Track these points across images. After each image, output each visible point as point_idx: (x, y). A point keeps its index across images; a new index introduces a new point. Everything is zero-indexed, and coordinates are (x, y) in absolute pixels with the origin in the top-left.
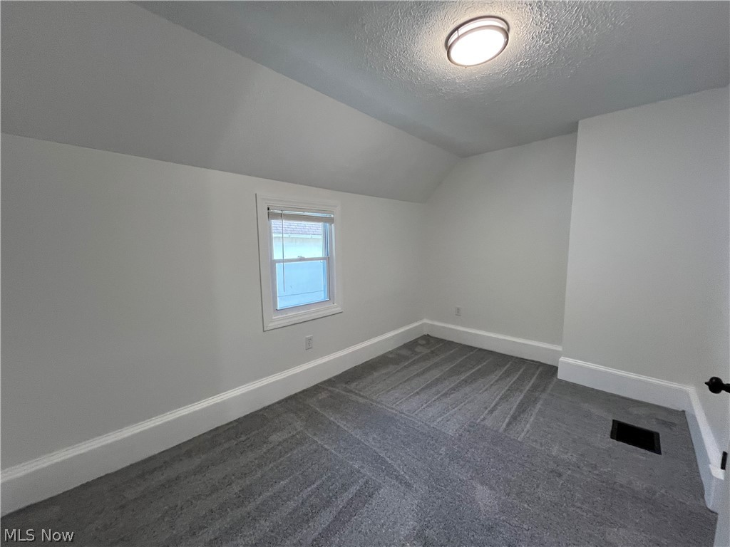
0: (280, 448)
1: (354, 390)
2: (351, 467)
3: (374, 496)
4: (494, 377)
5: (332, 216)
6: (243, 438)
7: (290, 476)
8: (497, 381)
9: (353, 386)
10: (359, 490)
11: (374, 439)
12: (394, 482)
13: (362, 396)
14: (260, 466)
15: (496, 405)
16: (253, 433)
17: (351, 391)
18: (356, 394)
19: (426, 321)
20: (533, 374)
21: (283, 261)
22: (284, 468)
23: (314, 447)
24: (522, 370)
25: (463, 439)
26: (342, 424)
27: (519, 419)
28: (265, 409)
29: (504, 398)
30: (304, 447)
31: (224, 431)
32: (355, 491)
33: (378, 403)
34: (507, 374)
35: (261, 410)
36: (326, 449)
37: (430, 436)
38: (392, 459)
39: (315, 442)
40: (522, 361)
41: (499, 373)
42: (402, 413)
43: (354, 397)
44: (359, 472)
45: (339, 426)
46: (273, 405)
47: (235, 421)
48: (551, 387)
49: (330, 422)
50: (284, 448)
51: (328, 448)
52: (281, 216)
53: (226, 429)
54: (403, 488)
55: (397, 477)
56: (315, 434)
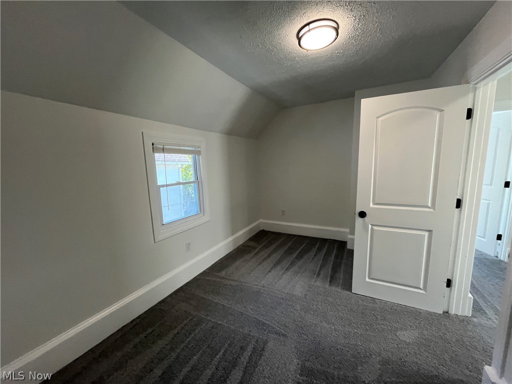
0: (184, 331)
1: (225, 277)
2: (242, 333)
3: (265, 349)
4: (312, 253)
5: (200, 149)
6: (150, 330)
7: (199, 351)
8: (315, 255)
9: (223, 273)
10: (254, 348)
11: (251, 309)
12: (275, 336)
13: (233, 280)
14: (172, 349)
15: (319, 271)
16: (158, 324)
17: (223, 278)
18: (228, 279)
19: (261, 221)
20: (334, 248)
21: (167, 186)
22: (193, 346)
23: (210, 325)
24: (326, 246)
25: (307, 297)
26: (225, 303)
27: (334, 277)
28: (160, 303)
29: (322, 266)
30: (202, 327)
31: (131, 329)
32: (251, 349)
33: (246, 283)
34: (319, 250)
35: (156, 305)
36: (219, 324)
37: (287, 299)
38: (268, 321)
39: (209, 321)
40: (324, 241)
41: (315, 250)
42: (264, 287)
43: (227, 282)
44: (249, 335)
45: (223, 305)
46: (166, 298)
47: (138, 318)
48: (345, 254)
49: (216, 304)
50: (186, 330)
51: (221, 323)
52: (163, 150)
53: (132, 326)
54: (282, 338)
55: (276, 333)
56: (208, 315)
